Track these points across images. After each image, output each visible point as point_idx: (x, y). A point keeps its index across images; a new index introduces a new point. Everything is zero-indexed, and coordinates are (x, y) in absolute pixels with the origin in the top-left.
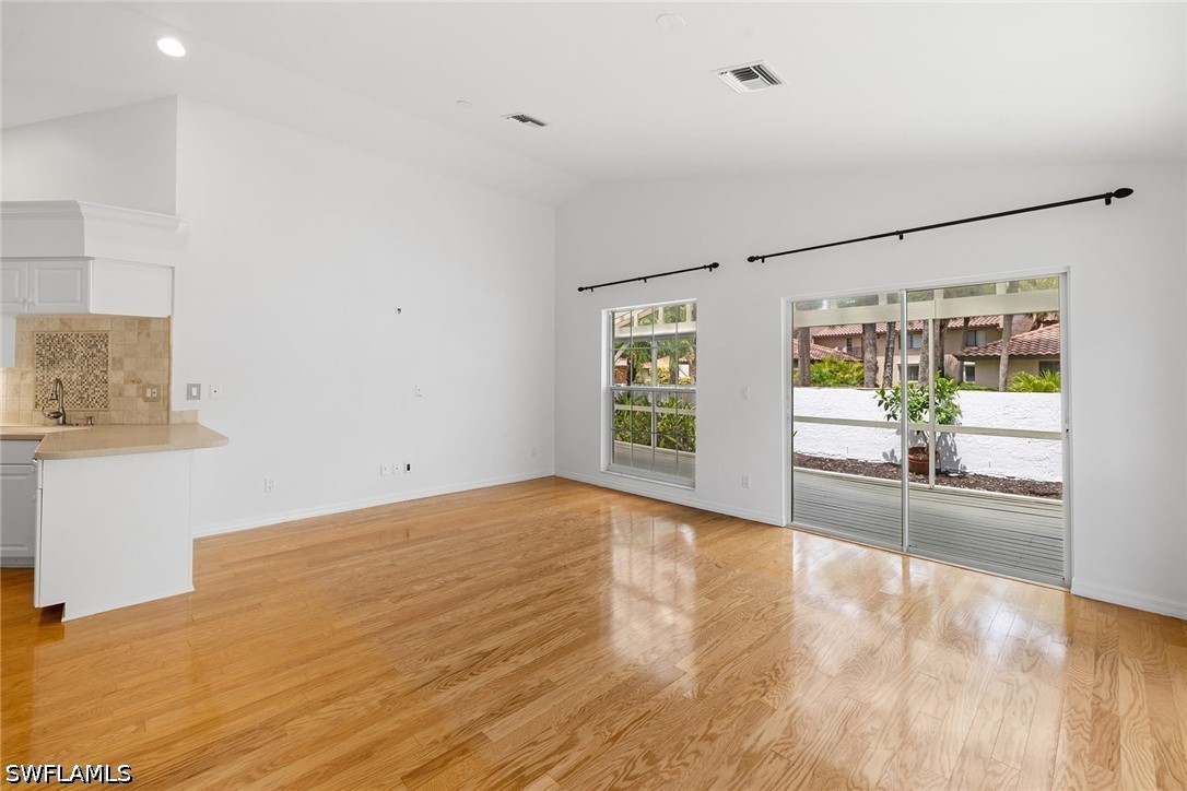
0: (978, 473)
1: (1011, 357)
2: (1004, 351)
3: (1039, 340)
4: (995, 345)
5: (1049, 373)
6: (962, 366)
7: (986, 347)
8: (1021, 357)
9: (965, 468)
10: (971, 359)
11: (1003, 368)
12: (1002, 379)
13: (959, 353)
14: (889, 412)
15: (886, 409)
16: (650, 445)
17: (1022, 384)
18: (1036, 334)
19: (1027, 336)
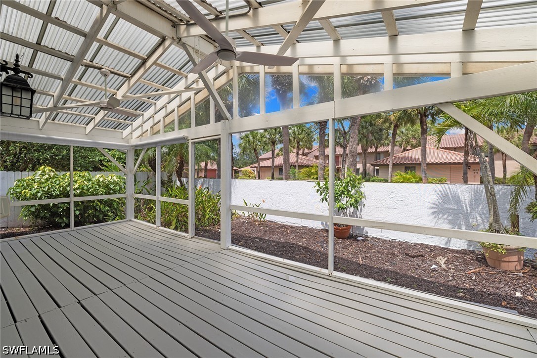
0: (375, 236)
1: (394, 164)
2: (391, 162)
3: (405, 157)
4: (387, 159)
5: (410, 172)
6: (374, 169)
7: (383, 160)
8: (397, 164)
9: (367, 233)
10: (377, 165)
11: (390, 169)
12: (390, 175)
13: (372, 163)
14: (322, 196)
15: (321, 195)
16: (154, 223)
17: (398, 177)
18: (404, 154)
19: (400, 155)
